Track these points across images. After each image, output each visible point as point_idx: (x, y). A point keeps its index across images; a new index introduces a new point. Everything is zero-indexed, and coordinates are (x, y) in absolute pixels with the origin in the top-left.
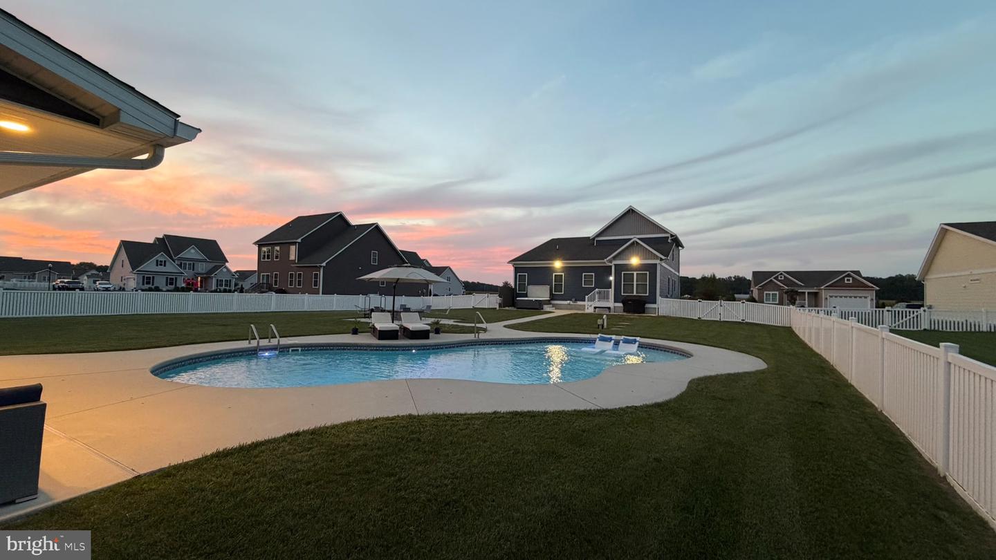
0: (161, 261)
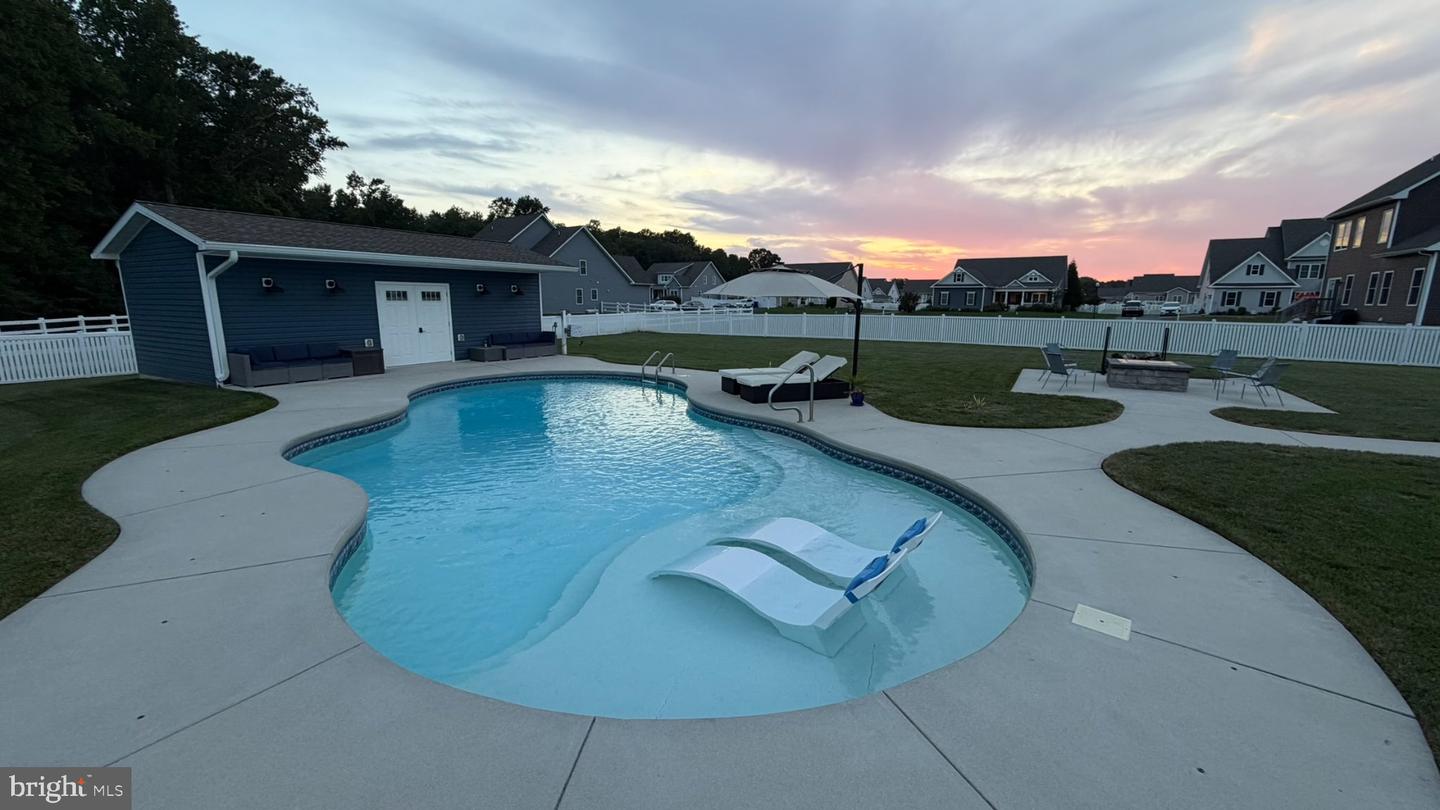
0: (1256, 267)
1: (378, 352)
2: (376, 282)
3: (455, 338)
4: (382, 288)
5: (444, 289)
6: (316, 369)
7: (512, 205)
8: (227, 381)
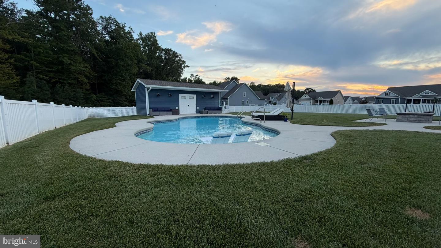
1: (178, 110)
2: (180, 94)
3: (197, 108)
4: (181, 96)
5: (195, 96)
6: (165, 113)
7: (230, 79)
8: (148, 115)
